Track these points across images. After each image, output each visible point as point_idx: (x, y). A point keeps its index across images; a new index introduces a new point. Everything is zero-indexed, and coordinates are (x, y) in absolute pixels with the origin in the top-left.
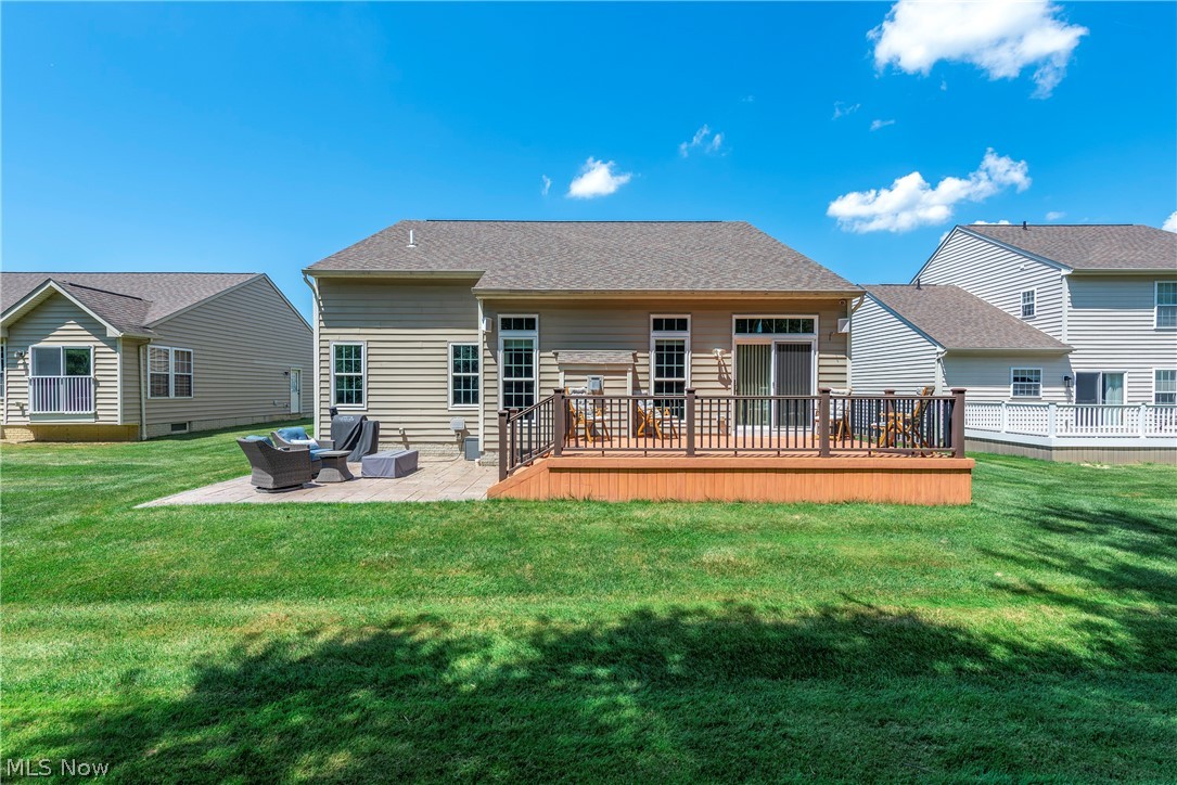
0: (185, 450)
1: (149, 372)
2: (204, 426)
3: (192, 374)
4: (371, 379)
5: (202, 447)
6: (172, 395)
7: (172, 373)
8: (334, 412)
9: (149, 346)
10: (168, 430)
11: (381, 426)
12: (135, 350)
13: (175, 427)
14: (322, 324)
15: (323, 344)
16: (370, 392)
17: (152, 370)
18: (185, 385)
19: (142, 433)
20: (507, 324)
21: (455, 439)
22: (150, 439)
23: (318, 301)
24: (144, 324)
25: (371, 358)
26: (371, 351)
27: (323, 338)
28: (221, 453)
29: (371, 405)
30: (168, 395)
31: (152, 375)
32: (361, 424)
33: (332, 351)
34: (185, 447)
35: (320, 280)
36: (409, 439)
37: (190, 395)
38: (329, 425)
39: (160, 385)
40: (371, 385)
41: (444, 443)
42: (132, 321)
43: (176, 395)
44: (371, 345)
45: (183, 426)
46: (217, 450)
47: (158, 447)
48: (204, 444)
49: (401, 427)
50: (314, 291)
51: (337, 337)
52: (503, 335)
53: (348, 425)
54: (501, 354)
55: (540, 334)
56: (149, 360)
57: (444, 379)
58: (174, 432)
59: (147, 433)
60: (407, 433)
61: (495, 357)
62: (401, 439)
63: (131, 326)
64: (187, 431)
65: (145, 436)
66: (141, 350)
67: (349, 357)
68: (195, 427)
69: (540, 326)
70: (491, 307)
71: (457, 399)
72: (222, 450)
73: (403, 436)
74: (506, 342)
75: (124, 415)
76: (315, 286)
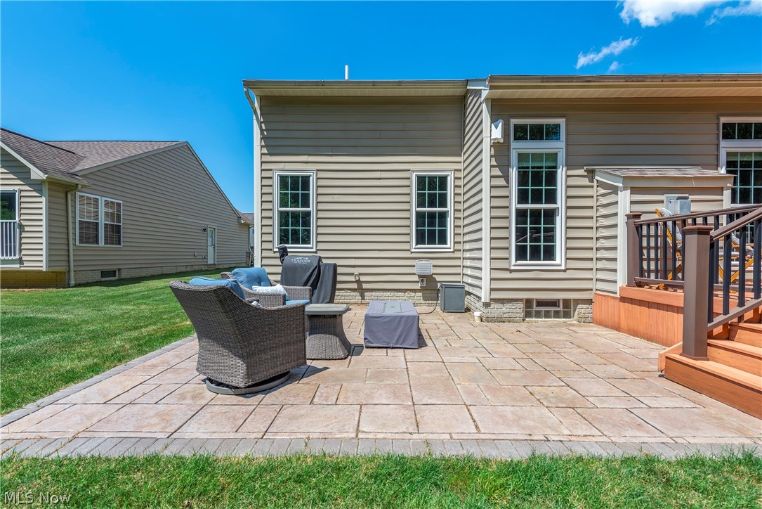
0: (109, 297)
1: (78, 219)
2: (133, 274)
3: (121, 224)
4: (321, 215)
5: (128, 294)
6: (102, 243)
7: (102, 221)
8: (284, 253)
9: (78, 194)
10: (98, 277)
11: (340, 270)
12: (63, 195)
13: (104, 274)
14: (265, 150)
15: (266, 174)
16: (321, 230)
17: (80, 217)
18: (115, 233)
19: (69, 279)
20: (522, 133)
21: (418, 286)
22: (78, 285)
23: (260, 124)
24: (73, 171)
25: (321, 191)
26: (321, 183)
27: (265, 166)
28: (147, 301)
29: (321, 246)
30: (97, 243)
31: (81, 222)
32: (319, 266)
33: (276, 182)
34: (110, 294)
35: (262, 99)
36: (365, 286)
37: (120, 244)
38: (279, 270)
39: (89, 232)
40: (321, 222)
41: (405, 291)
42: (60, 167)
43: (106, 243)
44: (321, 175)
45: (113, 273)
46: (144, 297)
47: (81, 294)
48: (131, 291)
49: (356, 271)
50: (255, 111)
51: (281, 166)
52: (518, 147)
53: (304, 268)
54: (514, 174)
55: (567, 145)
56: (78, 206)
57: (405, 215)
58: (104, 279)
59: (75, 280)
60: (363, 278)
61: (506, 177)
62: (355, 286)
63: (58, 171)
64: (117, 278)
65: (73, 282)
66: (69, 196)
67: (295, 189)
68: (125, 275)
69: (567, 135)
70: (499, 109)
71: (420, 239)
72: (148, 297)
73: (358, 282)
74: (522, 157)
75: (49, 261)
76: (257, 105)
